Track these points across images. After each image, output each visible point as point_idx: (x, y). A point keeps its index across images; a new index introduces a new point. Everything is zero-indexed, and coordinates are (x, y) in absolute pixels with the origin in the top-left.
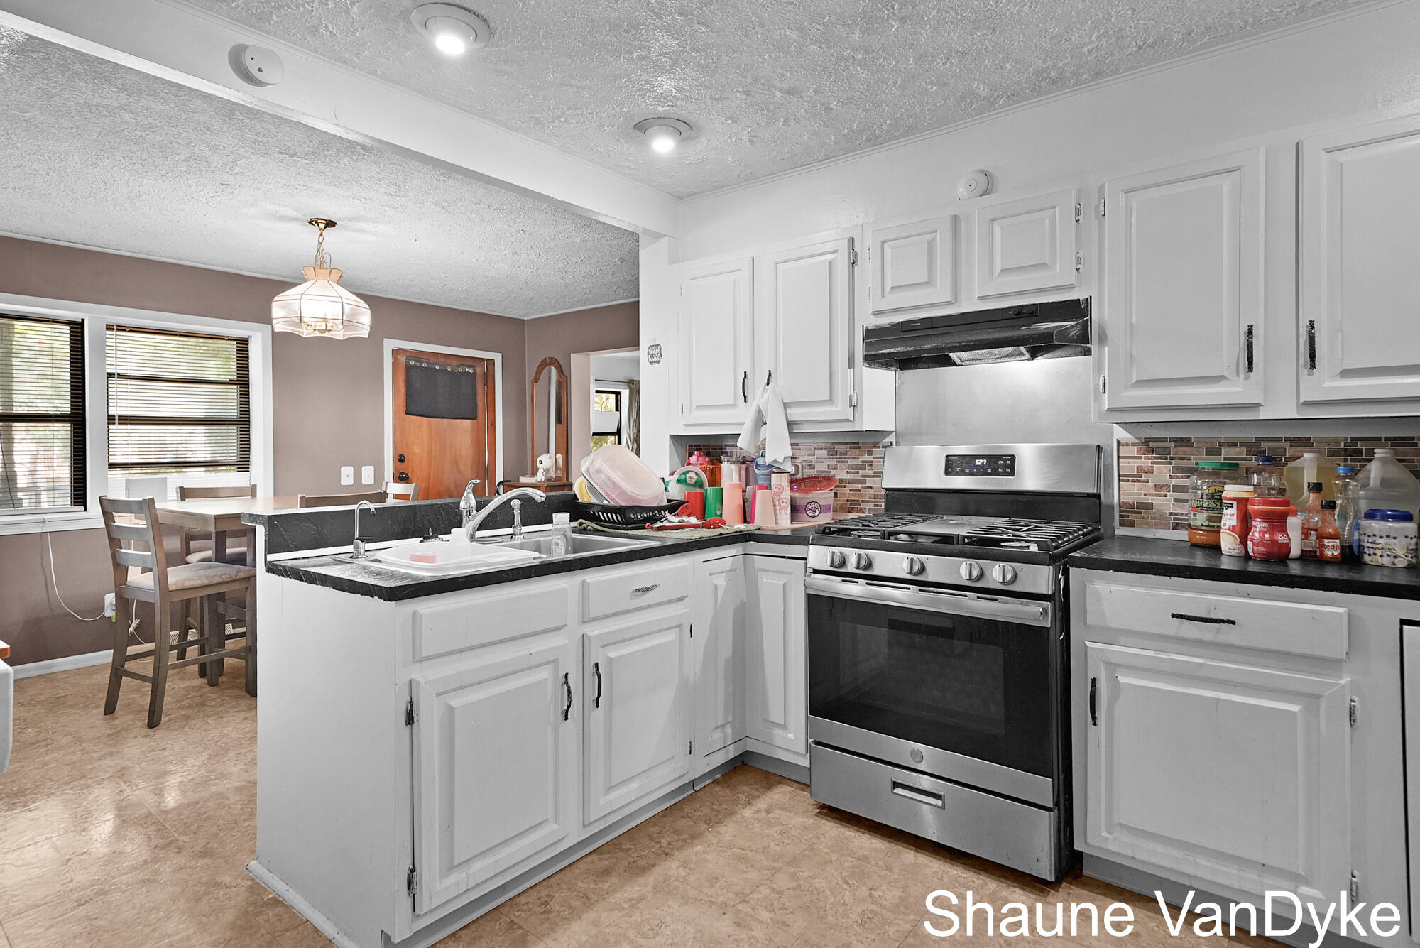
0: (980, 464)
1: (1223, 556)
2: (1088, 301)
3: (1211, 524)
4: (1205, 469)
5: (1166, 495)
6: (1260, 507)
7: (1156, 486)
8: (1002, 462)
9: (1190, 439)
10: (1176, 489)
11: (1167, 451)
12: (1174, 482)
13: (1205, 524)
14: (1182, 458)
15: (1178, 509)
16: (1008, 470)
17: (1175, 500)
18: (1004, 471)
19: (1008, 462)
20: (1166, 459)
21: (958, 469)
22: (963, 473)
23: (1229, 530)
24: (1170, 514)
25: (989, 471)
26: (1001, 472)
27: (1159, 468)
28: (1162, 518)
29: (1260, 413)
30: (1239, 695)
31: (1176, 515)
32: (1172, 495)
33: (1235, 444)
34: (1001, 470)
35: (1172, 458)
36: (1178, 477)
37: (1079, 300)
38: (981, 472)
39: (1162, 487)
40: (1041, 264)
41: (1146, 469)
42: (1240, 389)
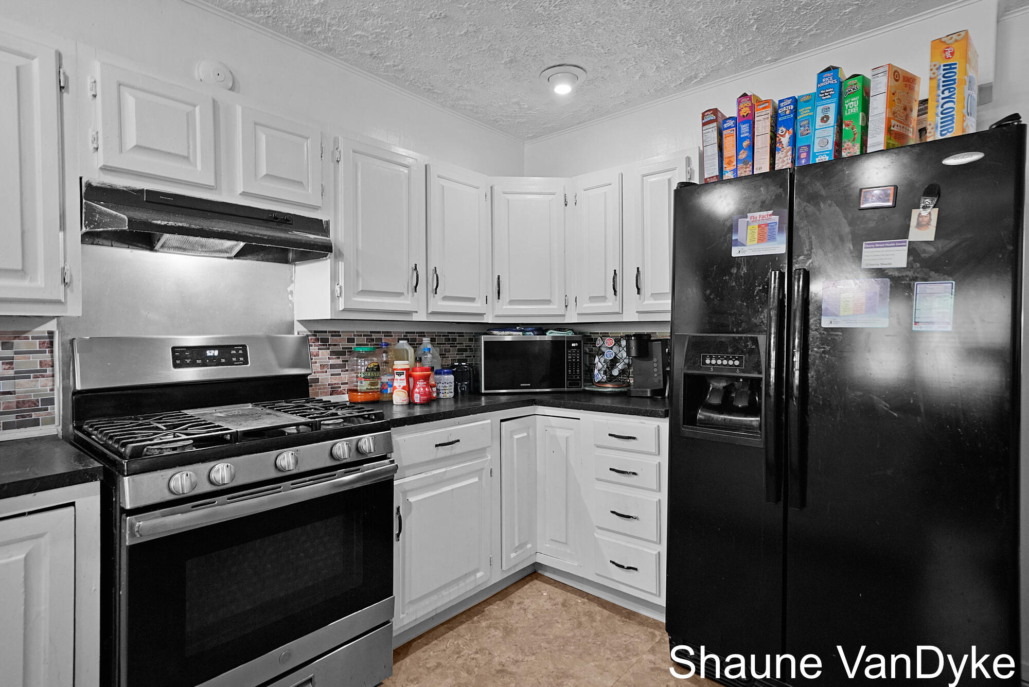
0: (212, 354)
1: (394, 406)
2: (328, 223)
3: (372, 387)
4: (360, 352)
5: (326, 372)
6: (420, 373)
7: (321, 365)
8: (235, 352)
9: (339, 332)
10: (333, 366)
11: (326, 340)
12: (332, 362)
13: (368, 388)
14: (335, 345)
15: (333, 381)
16: (241, 359)
17: (332, 375)
18: (238, 360)
19: (241, 352)
20: (326, 346)
21: (188, 361)
22: (193, 364)
23: (402, 389)
24: (329, 385)
25: (223, 361)
26: (235, 362)
27: (322, 352)
28: (324, 388)
29: (413, 317)
30: (457, 483)
31: (332, 385)
32: (330, 371)
33: (361, 336)
34: (234, 359)
35: (329, 345)
36: (333, 359)
37: (322, 220)
38: (214, 361)
39: (324, 366)
40: (298, 182)
41: (315, 354)
42: (409, 303)
